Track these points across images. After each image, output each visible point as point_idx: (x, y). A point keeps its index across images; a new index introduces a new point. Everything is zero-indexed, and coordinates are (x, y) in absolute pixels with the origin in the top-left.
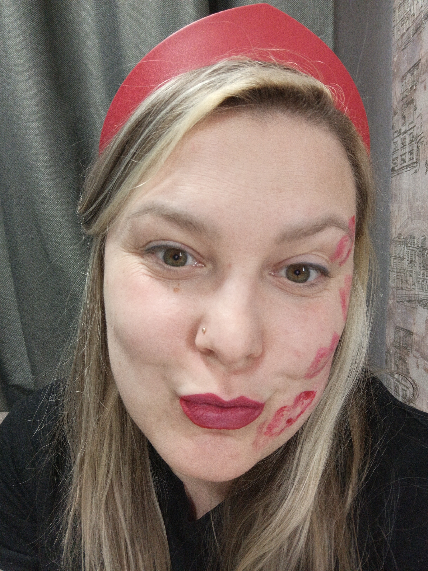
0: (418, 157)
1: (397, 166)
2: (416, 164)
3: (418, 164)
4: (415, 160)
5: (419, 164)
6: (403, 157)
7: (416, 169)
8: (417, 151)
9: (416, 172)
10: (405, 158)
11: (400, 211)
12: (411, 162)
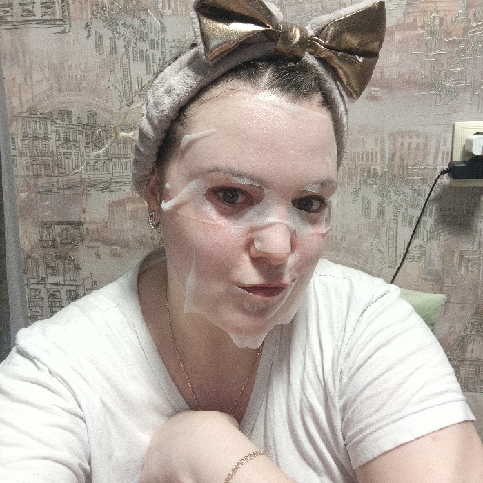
0: (66, 14)
1: (12, 16)
2: (61, 23)
3: (67, 23)
4: (58, 17)
5: (70, 24)
6: (26, 7)
7: (63, 28)
8: (63, 6)
9: (63, 32)
10: (31, 9)
11: (29, 79)
12: (47, 17)
